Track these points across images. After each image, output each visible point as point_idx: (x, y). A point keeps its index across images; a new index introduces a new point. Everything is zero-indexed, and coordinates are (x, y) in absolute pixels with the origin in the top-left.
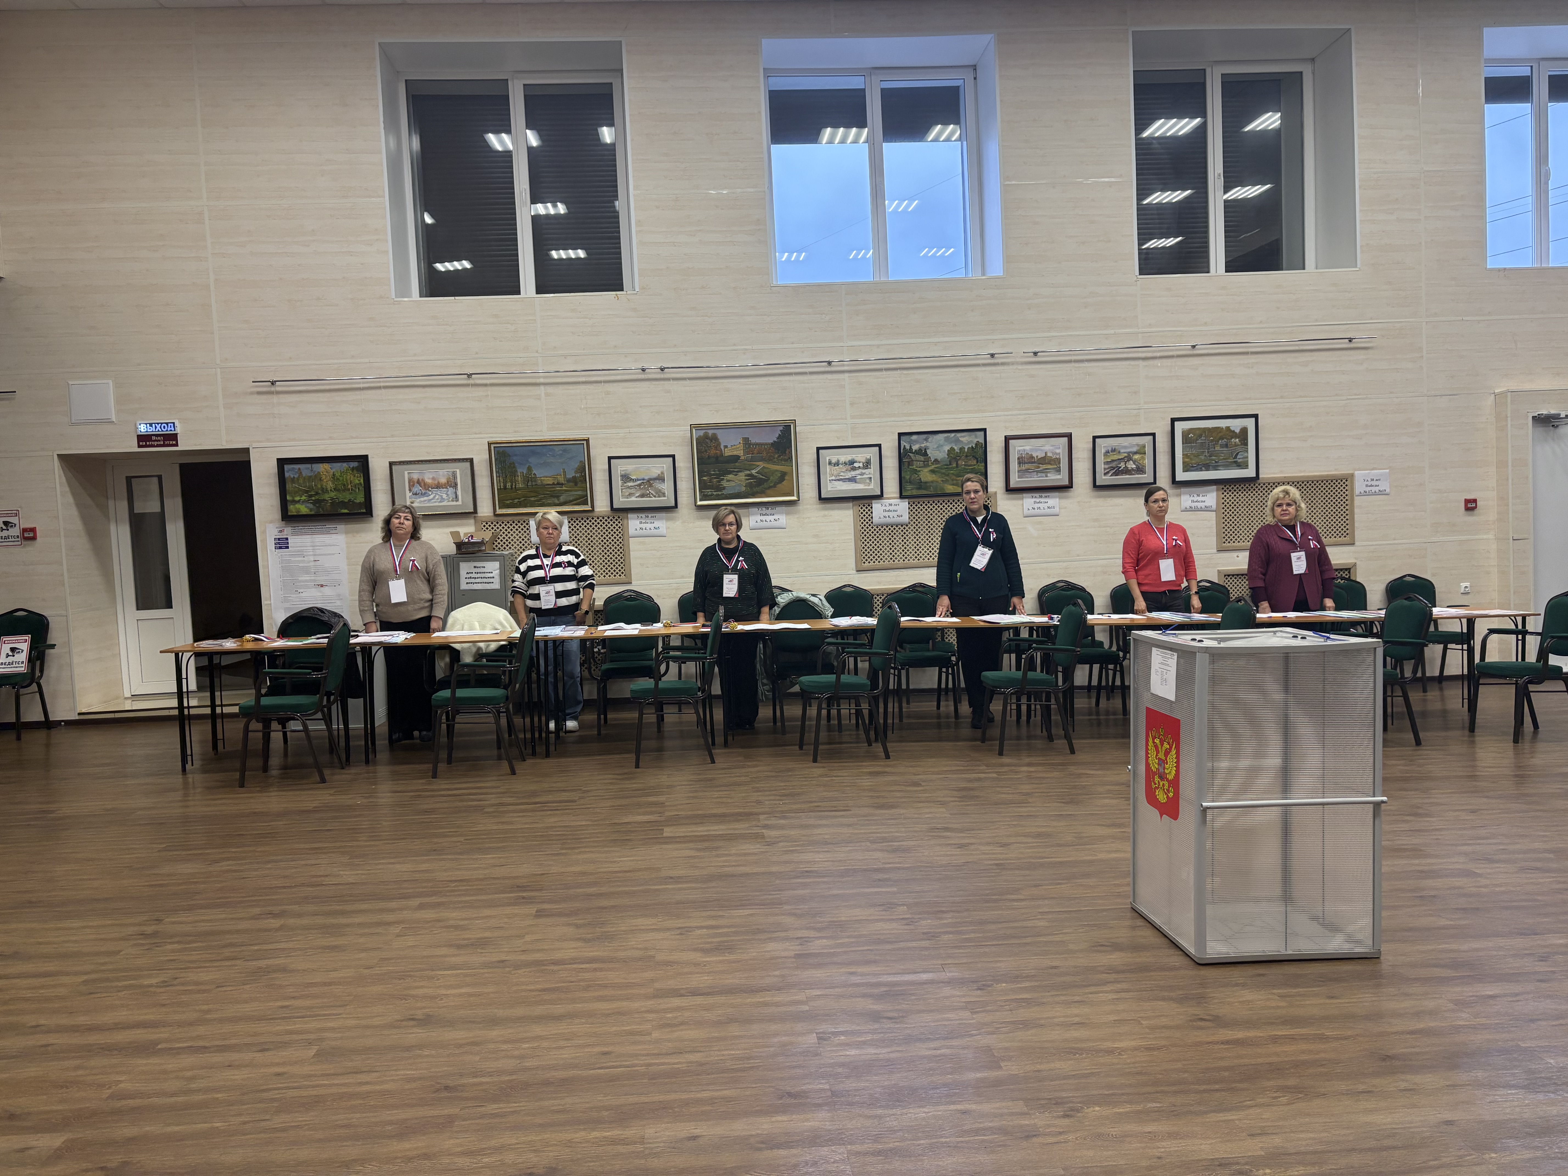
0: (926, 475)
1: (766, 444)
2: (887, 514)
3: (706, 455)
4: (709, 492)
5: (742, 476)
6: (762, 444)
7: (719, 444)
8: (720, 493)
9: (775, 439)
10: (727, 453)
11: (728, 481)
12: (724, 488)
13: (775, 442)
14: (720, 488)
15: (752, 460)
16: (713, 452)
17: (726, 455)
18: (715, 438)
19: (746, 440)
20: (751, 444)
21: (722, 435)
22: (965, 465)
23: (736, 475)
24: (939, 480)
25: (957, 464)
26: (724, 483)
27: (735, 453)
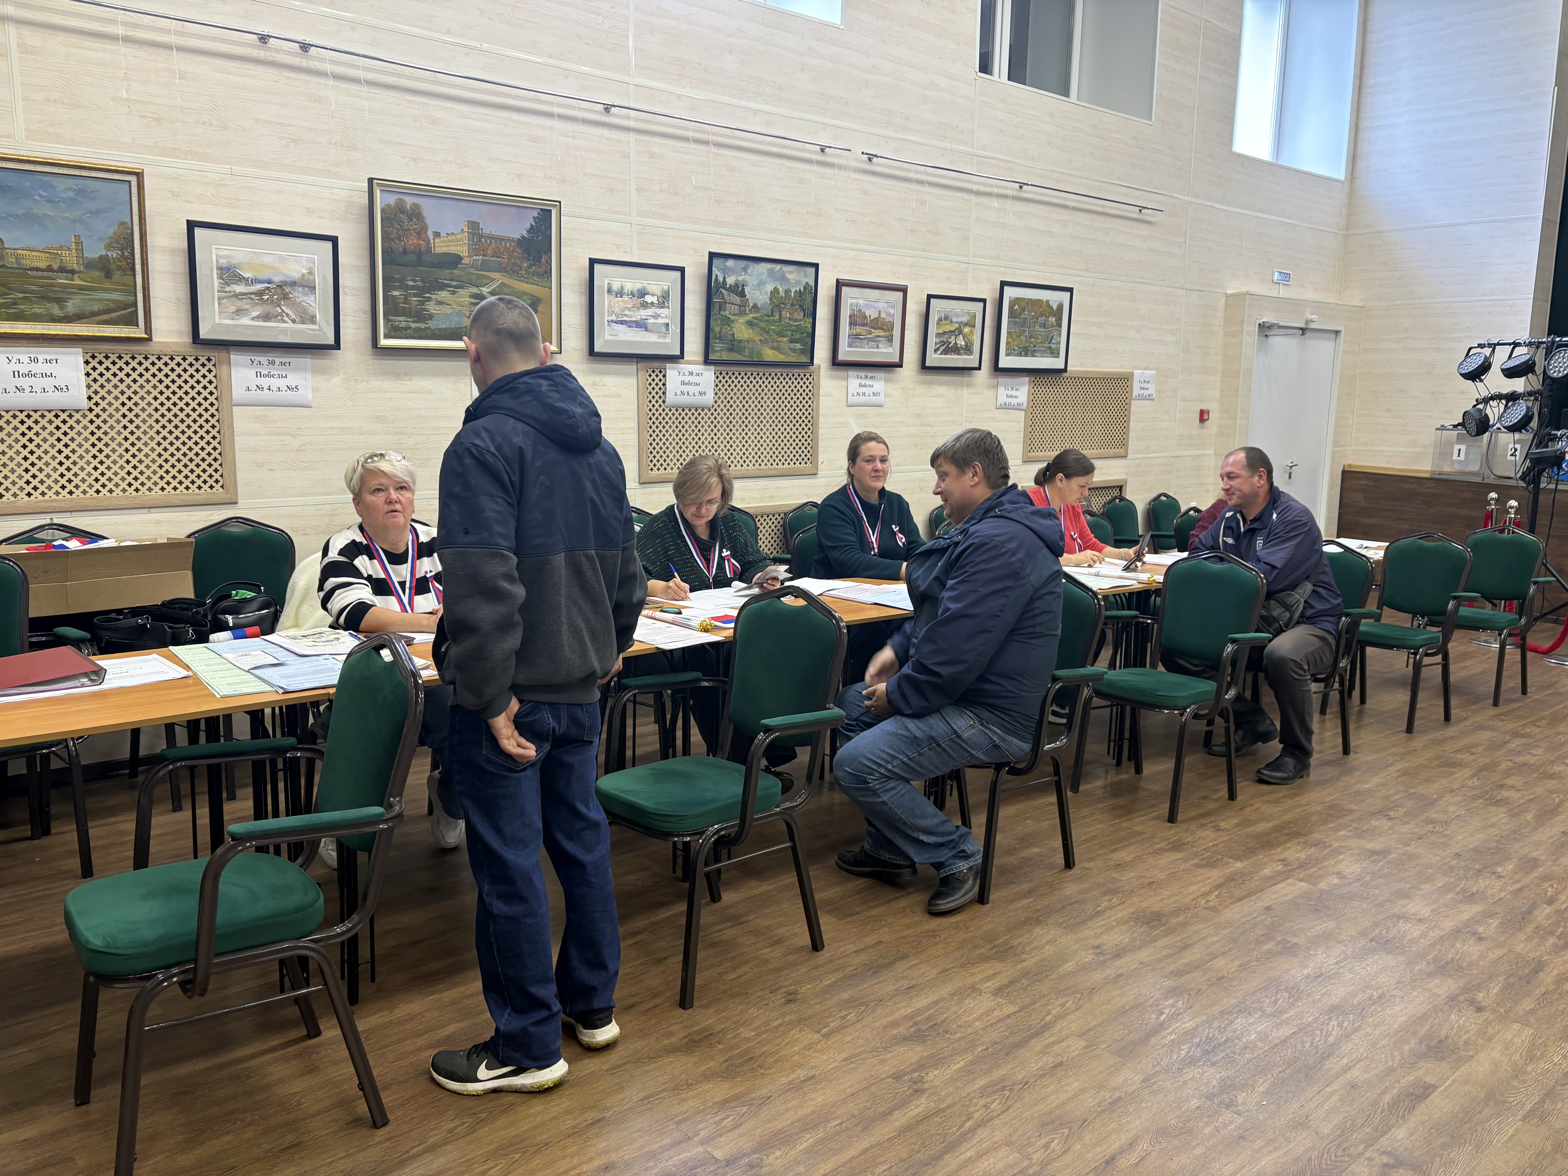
0: (741, 330)
1: (509, 240)
2: (686, 389)
3: (398, 246)
4: (401, 321)
5: (464, 296)
6: (501, 239)
7: (425, 228)
8: (422, 326)
9: (525, 233)
10: (440, 247)
11: (441, 303)
12: (431, 317)
13: (523, 237)
14: (421, 316)
15: (485, 266)
16: (412, 241)
17: (438, 250)
18: (416, 214)
19: (474, 226)
20: (481, 236)
21: (428, 207)
22: (790, 319)
23: (454, 293)
24: (757, 338)
25: (780, 316)
26: (432, 307)
27: (453, 249)
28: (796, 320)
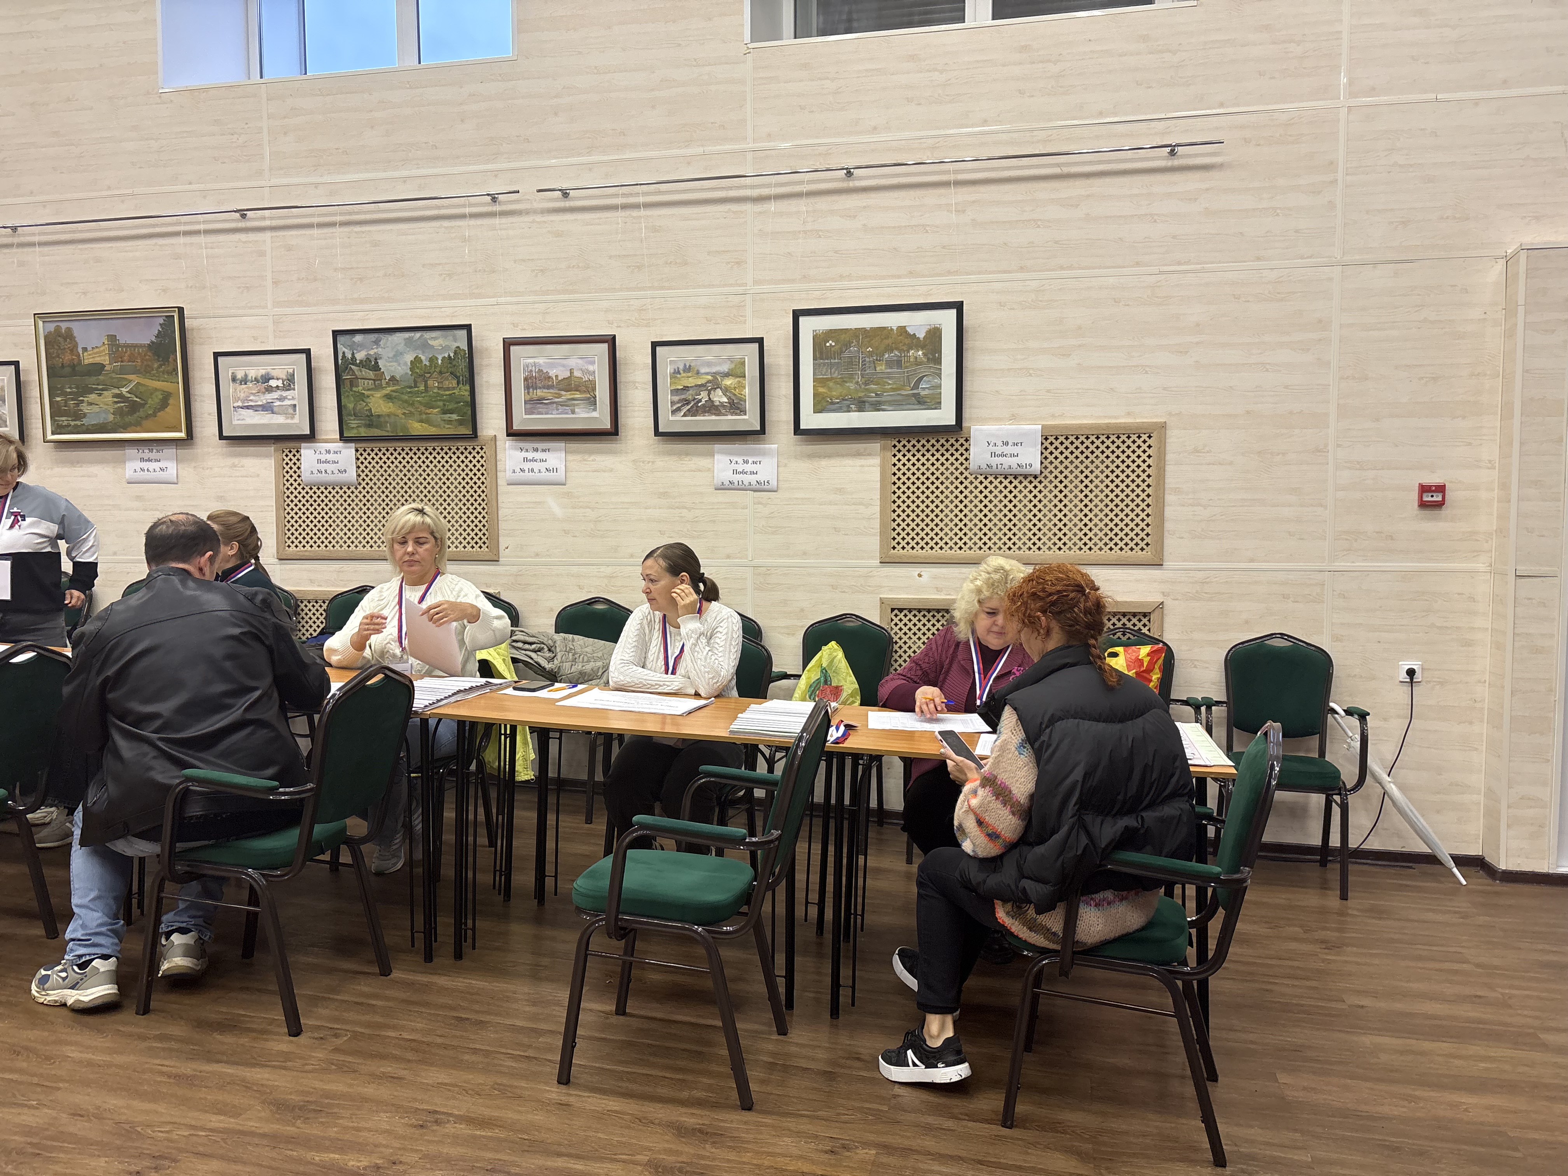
0: (378, 404)
1: (141, 346)
2: (323, 467)
3: (58, 362)
4: (64, 420)
5: (108, 397)
6: (135, 346)
7: (76, 346)
8: (79, 423)
9: (154, 339)
10: (88, 359)
11: (90, 404)
12: (85, 415)
13: (152, 342)
14: (78, 415)
15: (122, 371)
16: (67, 358)
17: (86, 362)
18: (69, 336)
19: (112, 338)
20: (119, 346)
21: (78, 330)
22: (439, 388)
23: (100, 395)
24: (399, 412)
25: (426, 386)
26: (85, 408)
27: (98, 360)
28: (448, 389)
